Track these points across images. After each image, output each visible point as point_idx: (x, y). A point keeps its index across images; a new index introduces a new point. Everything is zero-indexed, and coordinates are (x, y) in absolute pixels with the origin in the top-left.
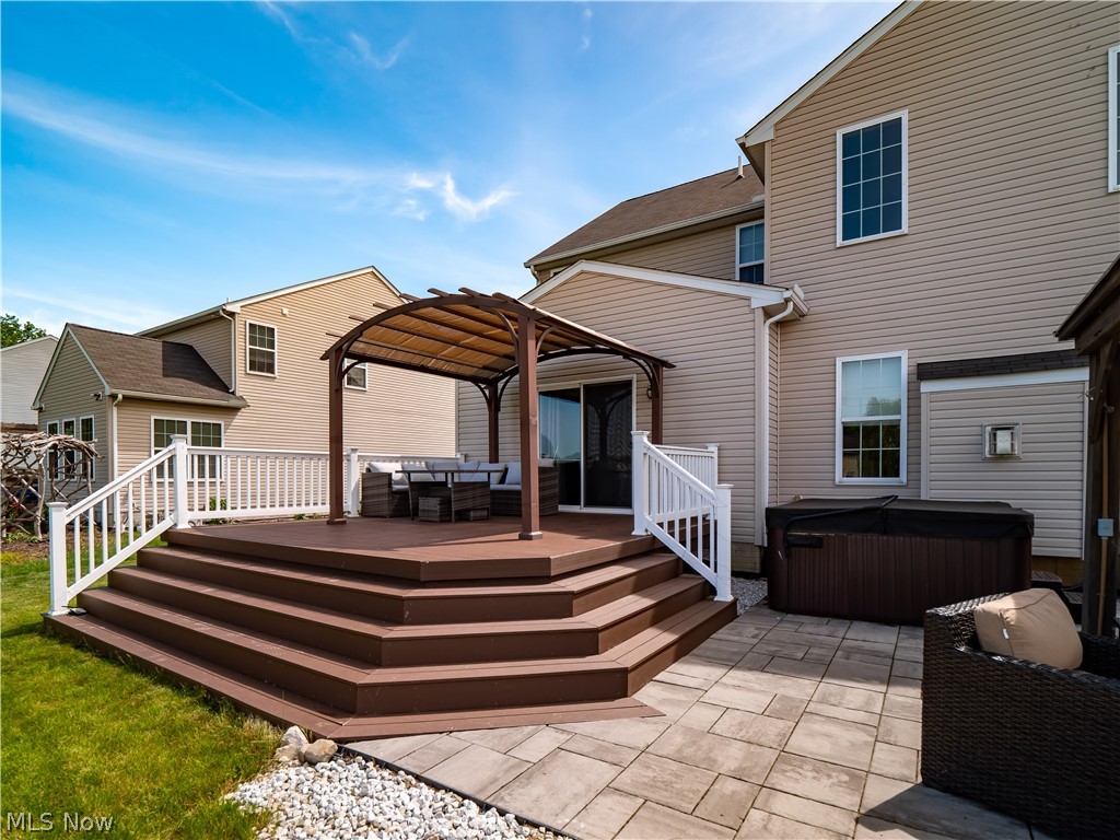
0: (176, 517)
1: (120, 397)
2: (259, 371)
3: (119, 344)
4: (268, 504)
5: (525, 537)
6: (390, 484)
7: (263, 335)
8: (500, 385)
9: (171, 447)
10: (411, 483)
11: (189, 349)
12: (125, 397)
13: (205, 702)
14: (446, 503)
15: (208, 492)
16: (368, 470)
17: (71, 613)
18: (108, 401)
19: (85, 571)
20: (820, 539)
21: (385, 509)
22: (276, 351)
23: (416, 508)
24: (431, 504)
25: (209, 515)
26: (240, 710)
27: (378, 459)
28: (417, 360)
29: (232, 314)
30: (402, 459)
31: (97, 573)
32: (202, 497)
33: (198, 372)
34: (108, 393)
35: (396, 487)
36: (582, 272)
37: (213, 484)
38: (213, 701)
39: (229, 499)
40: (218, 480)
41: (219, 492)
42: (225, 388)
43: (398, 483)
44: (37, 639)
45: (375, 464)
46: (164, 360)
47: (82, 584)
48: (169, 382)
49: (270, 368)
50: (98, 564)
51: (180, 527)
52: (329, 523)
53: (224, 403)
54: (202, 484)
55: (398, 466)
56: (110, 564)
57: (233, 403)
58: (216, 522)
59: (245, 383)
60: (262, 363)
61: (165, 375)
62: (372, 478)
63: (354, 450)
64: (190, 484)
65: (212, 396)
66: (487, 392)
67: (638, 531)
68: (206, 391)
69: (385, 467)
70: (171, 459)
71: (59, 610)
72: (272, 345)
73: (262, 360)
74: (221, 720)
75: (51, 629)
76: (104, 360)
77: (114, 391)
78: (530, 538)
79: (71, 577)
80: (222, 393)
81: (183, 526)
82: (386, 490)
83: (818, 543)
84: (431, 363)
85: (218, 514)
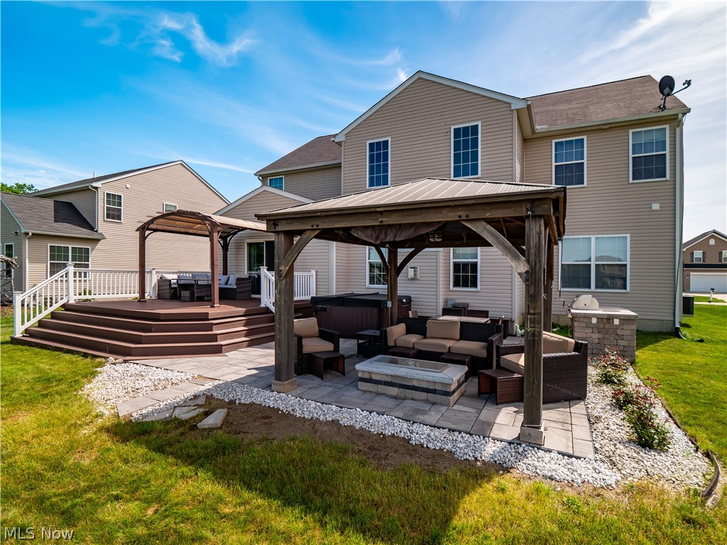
0: (69, 298)
1: (30, 234)
2: (112, 219)
3: (29, 203)
4: (120, 292)
5: (212, 307)
6: (170, 284)
7: (114, 199)
8: (228, 239)
9: (66, 269)
10: (178, 285)
11: (70, 205)
12: (33, 234)
13: (83, 356)
14: (192, 294)
15: (83, 285)
16: (161, 278)
17: (23, 336)
18: (23, 236)
19: (29, 320)
20: (325, 308)
21: (168, 295)
22: (122, 208)
23: (180, 295)
24: (186, 294)
25: (83, 297)
26: (94, 356)
27: (166, 273)
28: (183, 230)
29: (96, 188)
30: (179, 272)
31: (34, 321)
32: (80, 288)
33: (76, 219)
34: (23, 231)
35: (173, 286)
36: (265, 191)
37: (85, 281)
38: (86, 355)
39: (93, 289)
40: (87, 279)
41: (88, 285)
42: (92, 228)
43: (174, 284)
44: (10, 345)
45: (164, 275)
46: (55, 212)
47: (27, 325)
48: (58, 225)
49: (119, 217)
50: (34, 317)
51: (70, 302)
52: (138, 301)
53: (91, 237)
54: (80, 281)
55: (175, 276)
56: (39, 317)
57: (96, 236)
58: (86, 300)
59: (103, 226)
60: (114, 215)
61: (55, 221)
62: (162, 282)
63: (154, 269)
64: (75, 281)
65: (84, 233)
66: (222, 242)
67: (262, 305)
68: (80, 230)
69: (169, 277)
70: (66, 274)
71: (18, 335)
72: (120, 204)
73: (113, 213)
74: (89, 360)
75: (15, 341)
76: (20, 212)
77: (27, 231)
78: (214, 307)
79: (23, 323)
80: (90, 231)
81: (72, 302)
82: (168, 287)
83: (325, 310)
84: (191, 231)
85: (87, 297)
